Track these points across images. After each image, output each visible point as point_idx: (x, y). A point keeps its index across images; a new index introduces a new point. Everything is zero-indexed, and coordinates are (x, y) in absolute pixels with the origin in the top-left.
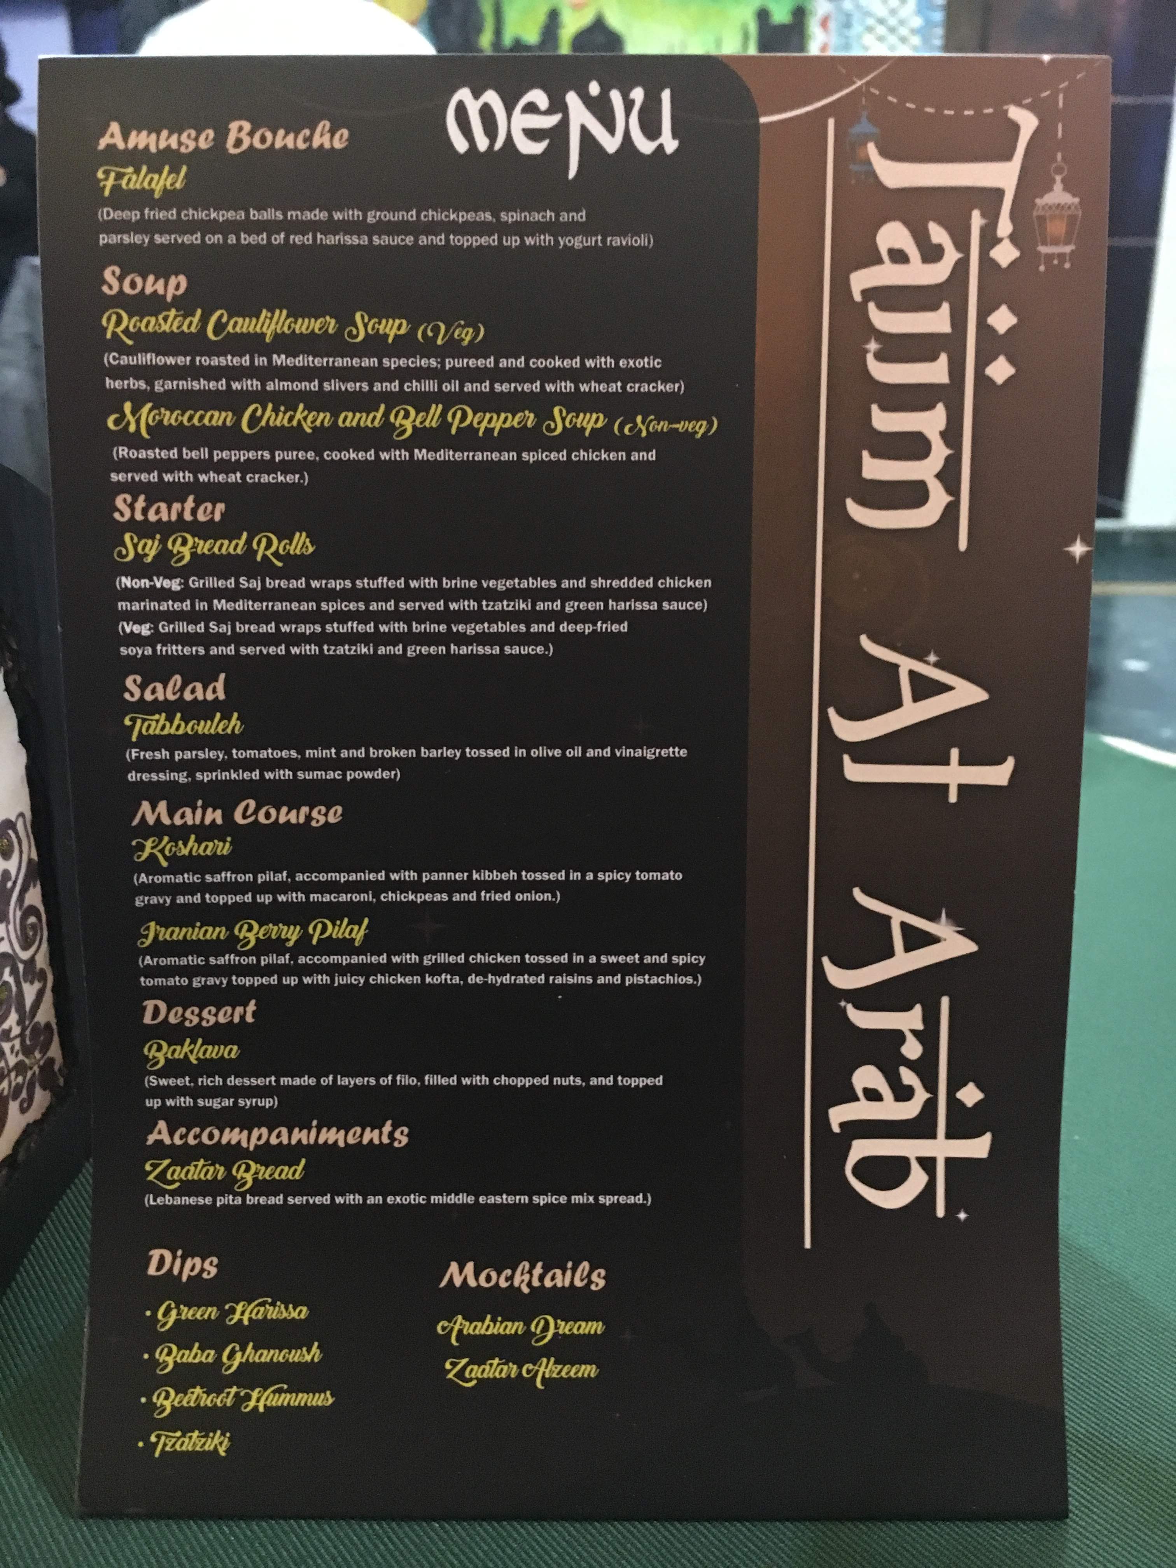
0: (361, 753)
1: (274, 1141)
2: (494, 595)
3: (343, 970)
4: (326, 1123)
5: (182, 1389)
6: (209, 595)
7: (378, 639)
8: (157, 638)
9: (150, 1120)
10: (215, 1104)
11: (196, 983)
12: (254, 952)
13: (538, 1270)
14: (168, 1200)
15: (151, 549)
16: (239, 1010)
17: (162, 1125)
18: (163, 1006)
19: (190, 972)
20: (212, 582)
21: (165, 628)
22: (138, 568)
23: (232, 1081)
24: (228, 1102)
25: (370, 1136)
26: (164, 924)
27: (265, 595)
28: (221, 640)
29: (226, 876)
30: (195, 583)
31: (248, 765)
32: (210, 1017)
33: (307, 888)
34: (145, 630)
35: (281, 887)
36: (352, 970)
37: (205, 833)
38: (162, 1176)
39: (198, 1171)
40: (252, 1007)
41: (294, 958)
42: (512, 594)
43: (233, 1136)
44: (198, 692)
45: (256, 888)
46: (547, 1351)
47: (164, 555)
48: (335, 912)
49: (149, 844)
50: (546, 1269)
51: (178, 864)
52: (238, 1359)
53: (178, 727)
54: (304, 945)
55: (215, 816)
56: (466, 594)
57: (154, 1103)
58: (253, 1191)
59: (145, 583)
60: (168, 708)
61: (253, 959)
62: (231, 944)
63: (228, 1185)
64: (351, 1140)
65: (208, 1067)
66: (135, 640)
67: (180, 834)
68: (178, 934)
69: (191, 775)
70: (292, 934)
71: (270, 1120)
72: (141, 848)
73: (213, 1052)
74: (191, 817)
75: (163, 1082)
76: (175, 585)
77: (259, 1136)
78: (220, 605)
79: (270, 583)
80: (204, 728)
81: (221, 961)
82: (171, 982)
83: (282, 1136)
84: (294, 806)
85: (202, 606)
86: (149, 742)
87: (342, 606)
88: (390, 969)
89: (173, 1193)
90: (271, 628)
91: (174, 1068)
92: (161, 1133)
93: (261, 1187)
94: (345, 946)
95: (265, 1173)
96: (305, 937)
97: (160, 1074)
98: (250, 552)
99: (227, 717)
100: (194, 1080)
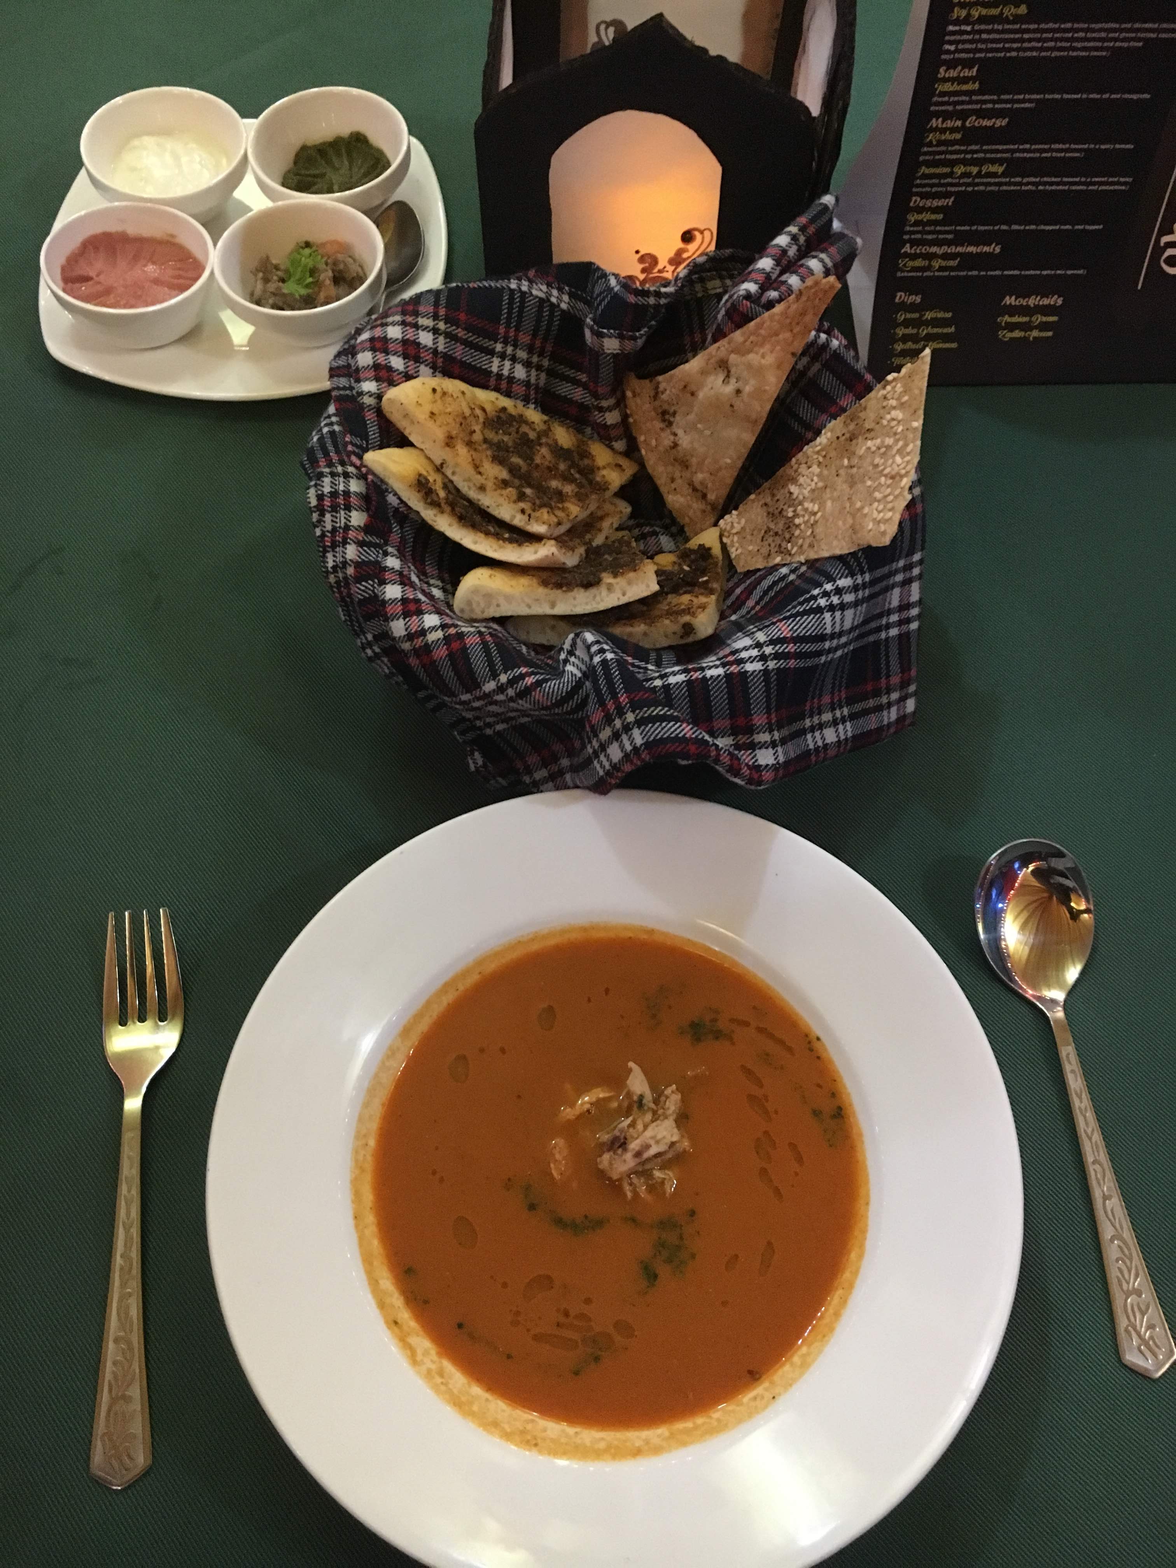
0: (1021, 97)
1: (949, 251)
2: (1093, 31)
3: (990, 184)
4: (970, 244)
5: (904, 343)
6: (980, 32)
7: (1042, 49)
8: (957, 51)
9: (904, 243)
10: (930, 237)
11: (934, 190)
12: (960, 177)
13: (1039, 298)
14: (906, 274)
15: (964, 13)
16: (947, 200)
17: (908, 245)
18: (919, 199)
19: (932, 186)
20: (983, 27)
21: (960, 47)
22: (957, 22)
23: (938, 228)
24: (935, 236)
25: (986, 249)
26: (928, 167)
27: (1003, 31)
28: (981, 51)
29: (957, 147)
30: (977, 27)
31: (977, 102)
32: (936, 203)
33: (986, 152)
34: (952, 48)
35: (976, 152)
36: (996, 184)
37: (953, 130)
38: (905, 265)
39: (919, 263)
40: (952, 199)
41: (973, 179)
42: (1100, 30)
43: (934, 249)
44: (966, 73)
45: (966, 152)
46: (1036, 327)
47: (969, 15)
48: (993, 161)
49: (931, 135)
50: (1041, 298)
51: (940, 143)
52: (925, 332)
53: (955, 87)
54: (979, 175)
55: (959, 123)
56: (1082, 30)
57: (906, 237)
58: (938, 270)
59: (957, 28)
60: (952, 80)
61: (957, 181)
62: (951, 175)
63: (929, 268)
64: (978, 251)
65: (931, 223)
66: (948, 52)
67: (943, 131)
68: (932, 170)
69: (955, 106)
70: (975, 170)
71: (949, 243)
72: (928, 136)
73: (934, 217)
74: (949, 124)
75: (912, 229)
76: (969, 28)
77: (945, 249)
78: (984, 36)
79: (1007, 27)
80: (965, 87)
81: (946, 181)
82: (924, 190)
83: (953, 249)
84: (990, 119)
85: (977, 37)
86: (943, 94)
87: (1031, 36)
88: (1009, 184)
89: (908, 271)
90: (1001, 45)
91: (917, 223)
92: (907, 248)
93: (941, 269)
94: (994, 175)
95: (944, 263)
96: (980, 172)
97: (911, 226)
98: (1002, 13)
99: (974, 83)
100: (923, 228)
